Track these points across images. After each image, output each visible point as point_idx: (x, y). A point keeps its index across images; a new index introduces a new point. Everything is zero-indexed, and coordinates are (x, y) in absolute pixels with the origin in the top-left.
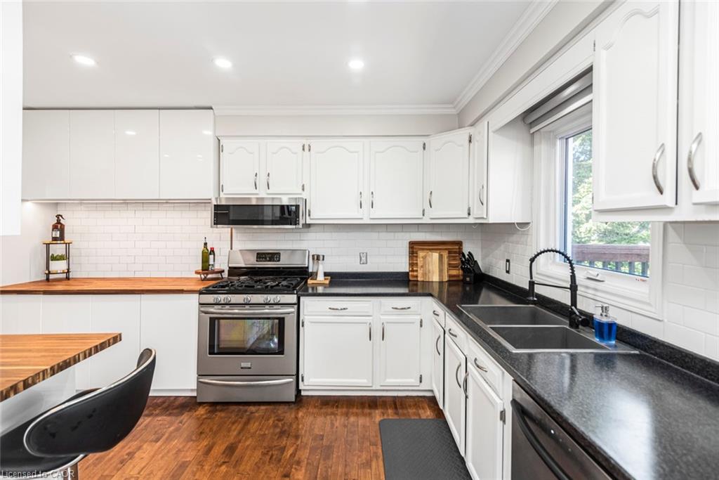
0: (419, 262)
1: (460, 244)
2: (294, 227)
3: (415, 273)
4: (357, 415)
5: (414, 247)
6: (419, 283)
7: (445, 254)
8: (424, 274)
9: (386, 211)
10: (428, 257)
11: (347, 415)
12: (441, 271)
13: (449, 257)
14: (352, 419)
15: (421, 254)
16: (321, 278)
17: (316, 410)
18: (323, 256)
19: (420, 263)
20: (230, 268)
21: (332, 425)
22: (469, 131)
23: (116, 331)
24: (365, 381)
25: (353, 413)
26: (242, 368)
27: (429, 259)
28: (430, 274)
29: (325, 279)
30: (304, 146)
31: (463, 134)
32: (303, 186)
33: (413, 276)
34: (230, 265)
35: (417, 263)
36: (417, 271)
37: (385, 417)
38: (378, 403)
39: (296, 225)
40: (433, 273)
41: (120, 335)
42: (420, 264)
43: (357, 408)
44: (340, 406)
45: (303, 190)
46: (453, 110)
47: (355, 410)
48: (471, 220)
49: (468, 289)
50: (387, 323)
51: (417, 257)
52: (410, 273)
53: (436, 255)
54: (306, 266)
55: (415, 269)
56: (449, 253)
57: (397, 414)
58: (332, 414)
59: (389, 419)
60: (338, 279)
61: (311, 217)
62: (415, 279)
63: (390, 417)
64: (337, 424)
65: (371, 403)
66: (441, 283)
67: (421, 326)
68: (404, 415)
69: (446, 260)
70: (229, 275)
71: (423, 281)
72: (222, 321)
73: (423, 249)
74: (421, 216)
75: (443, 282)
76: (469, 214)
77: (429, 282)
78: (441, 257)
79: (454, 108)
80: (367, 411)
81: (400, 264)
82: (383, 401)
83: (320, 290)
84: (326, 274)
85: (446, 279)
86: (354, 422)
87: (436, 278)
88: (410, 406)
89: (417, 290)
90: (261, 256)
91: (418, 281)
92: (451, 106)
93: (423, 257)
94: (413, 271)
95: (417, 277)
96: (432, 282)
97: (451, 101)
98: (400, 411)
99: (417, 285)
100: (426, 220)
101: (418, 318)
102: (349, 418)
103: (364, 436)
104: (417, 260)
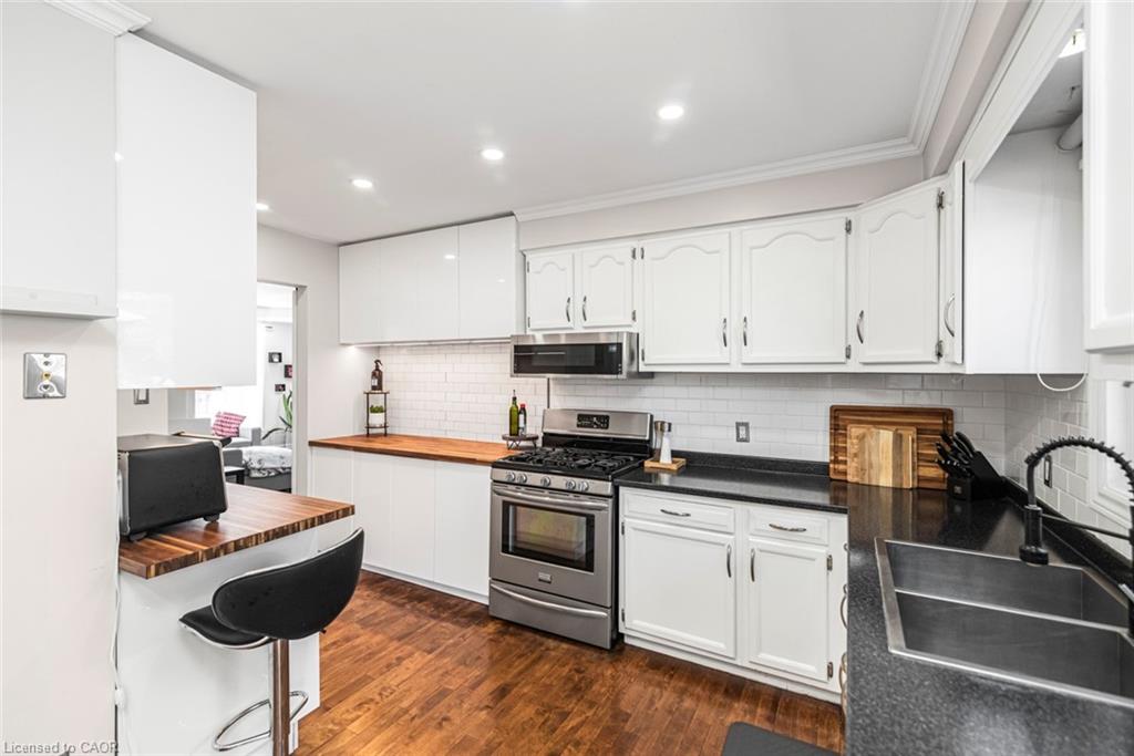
0: (848, 445)
1: (946, 415)
2: (614, 376)
3: (841, 467)
4: (699, 698)
5: (840, 418)
6: (849, 486)
7: (909, 435)
8: (861, 470)
9: (773, 350)
10: (868, 438)
11: (682, 692)
12: (898, 467)
13: (918, 441)
14: (688, 703)
15: (854, 430)
16: (666, 459)
17: (637, 671)
18: (670, 425)
19: (852, 445)
20: (545, 434)
21: (652, 702)
22: (939, 185)
23: (349, 502)
24: (722, 646)
25: (692, 695)
26: (540, 580)
27: (870, 441)
28: (873, 472)
29: (673, 462)
30: (634, 252)
31: (926, 192)
32: (634, 313)
33: (837, 472)
34: (547, 430)
35: (845, 448)
36: (845, 462)
37: (747, 719)
38: (744, 691)
39: (617, 373)
40: (880, 469)
41: (353, 507)
42: (851, 450)
43: (703, 689)
44: (676, 676)
45: (634, 319)
46: (912, 148)
47: (698, 690)
48: (942, 368)
49: (958, 509)
50: (761, 551)
51: (845, 435)
52: (831, 466)
53: (886, 436)
54: (647, 438)
55: (840, 458)
56: (919, 432)
57: (771, 720)
58: (659, 685)
59: (751, 726)
60: (696, 464)
61: (646, 361)
62: (842, 477)
63: (756, 724)
64: (659, 704)
65: (731, 687)
66: (898, 491)
67: (829, 568)
68: (784, 726)
69: (909, 446)
70: (544, 444)
71: (857, 483)
72: (519, 508)
73: (859, 422)
74: (843, 359)
75: (901, 489)
76: (939, 355)
78: (898, 439)
79: (912, 142)
80: (719, 697)
81: (814, 446)
82: (754, 691)
83: (665, 479)
84: (675, 454)
85: (909, 483)
86: (687, 710)
87: (886, 480)
88: (803, 716)
89: (845, 502)
90: (584, 419)
91: (846, 481)
92: (900, 141)
93: (857, 437)
94: (836, 461)
95: (845, 473)
96: (878, 487)
97: (902, 132)
98: (780, 717)
99: (845, 489)
100: (853, 367)
101: (823, 551)
102: (682, 701)
103: (695, 738)
104: (845, 442)
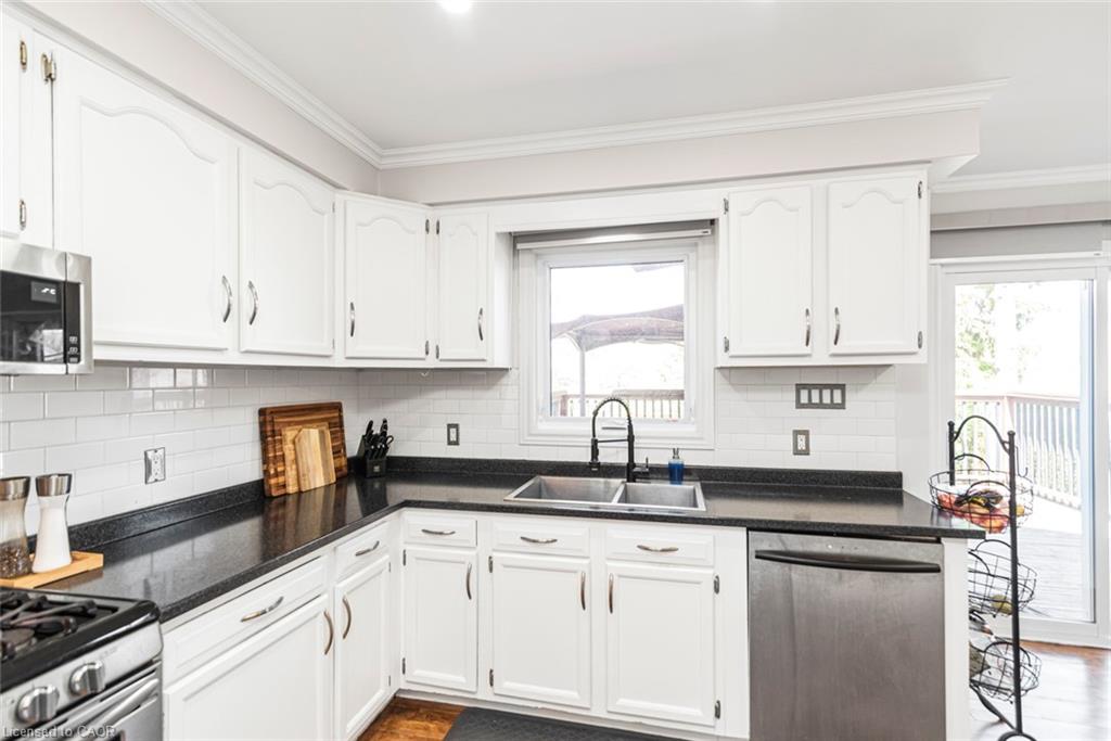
0: (287, 453)
1: (339, 408)
3: (281, 479)
5: (271, 424)
6: (290, 499)
8: (298, 477)
10: (303, 440)
12: (325, 464)
13: (332, 433)
15: (289, 434)
19: (289, 454)
27: (305, 443)
28: (311, 474)
33: (276, 487)
35: (283, 456)
36: (283, 473)
40: (315, 469)
42: (290, 456)
51: (281, 441)
52: (265, 482)
53: (314, 434)
55: (280, 469)
56: (331, 426)
62: (282, 492)
66: (327, 487)
69: (328, 441)
71: (297, 493)
73: (289, 424)
74: (327, 352)
75: (329, 485)
77: (310, 491)
78: (322, 433)
79: (378, 154)
81: (240, 465)
85: (333, 480)
87: (320, 481)
91: (286, 495)
92: (378, 149)
93: (292, 441)
94: (277, 475)
95: (284, 486)
96: (315, 489)
99: (284, 504)
104: (281, 449)
